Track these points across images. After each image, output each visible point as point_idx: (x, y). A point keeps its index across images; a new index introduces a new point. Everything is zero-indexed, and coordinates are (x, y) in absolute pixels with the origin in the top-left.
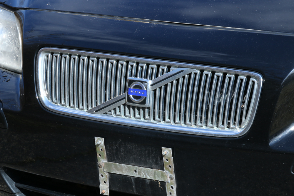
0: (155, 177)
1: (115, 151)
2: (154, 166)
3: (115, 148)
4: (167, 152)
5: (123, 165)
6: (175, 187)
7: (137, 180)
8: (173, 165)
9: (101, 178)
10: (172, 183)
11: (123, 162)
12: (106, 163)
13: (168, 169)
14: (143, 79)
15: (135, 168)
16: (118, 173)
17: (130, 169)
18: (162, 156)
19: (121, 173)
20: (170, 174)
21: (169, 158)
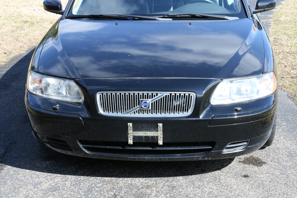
0: (154, 135)
1: (136, 127)
2: (153, 131)
3: (136, 126)
4: (160, 125)
5: (140, 132)
6: (162, 137)
7: (145, 137)
8: (162, 130)
9: (129, 138)
10: (161, 136)
11: (140, 131)
12: (132, 132)
13: (160, 131)
14: (146, 99)
15: (145, 132)
16: (137, 135)
17: (143, 133)
18: (157, 127)
19: (139, 135)
20: (161, 133)
21: (161, 127)
